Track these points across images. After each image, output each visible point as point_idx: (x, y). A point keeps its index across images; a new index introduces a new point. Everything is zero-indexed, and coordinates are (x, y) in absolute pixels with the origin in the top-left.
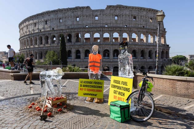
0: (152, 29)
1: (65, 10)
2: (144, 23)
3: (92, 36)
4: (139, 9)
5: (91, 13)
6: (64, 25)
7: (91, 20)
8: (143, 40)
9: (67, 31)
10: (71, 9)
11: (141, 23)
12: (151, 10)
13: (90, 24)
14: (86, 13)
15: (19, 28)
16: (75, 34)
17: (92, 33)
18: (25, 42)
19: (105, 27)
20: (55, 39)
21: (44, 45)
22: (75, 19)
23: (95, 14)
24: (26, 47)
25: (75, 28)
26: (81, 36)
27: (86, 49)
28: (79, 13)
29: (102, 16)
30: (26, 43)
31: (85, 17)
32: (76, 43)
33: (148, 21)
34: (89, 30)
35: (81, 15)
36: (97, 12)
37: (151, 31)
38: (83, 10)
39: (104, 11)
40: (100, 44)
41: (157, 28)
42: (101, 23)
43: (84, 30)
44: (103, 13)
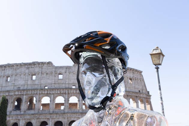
0: (133, 92)
1: (17, 65)
3: (52, 101)
5: (54, 70)
6: (13, 84)
7: (52, 79)
9: (17, 93)
10: (25, 64)
12: (129, 69)
13: (51, 84)
14: (46, 70)
16: (27, 97)
17: (54, 96)
19: (71, 89)
22: (30, 76)
23: (58, 71)
25: (29, 90)
26: (36, 101)
27: (42, 120)
28: (37, 69)
29: (67, 73)
31: (45, 75)
32: (27, 111)
33: (128, 82)
34: (49, 93)
35: (39, 73)
36: (61, 69)
37: (132, 94)
38: (42, 67)
39: (71, 68)
40: (64, 113)
41: (139, 91)
42: (66, 83)
43: (42, 92)
44: (70, 71)
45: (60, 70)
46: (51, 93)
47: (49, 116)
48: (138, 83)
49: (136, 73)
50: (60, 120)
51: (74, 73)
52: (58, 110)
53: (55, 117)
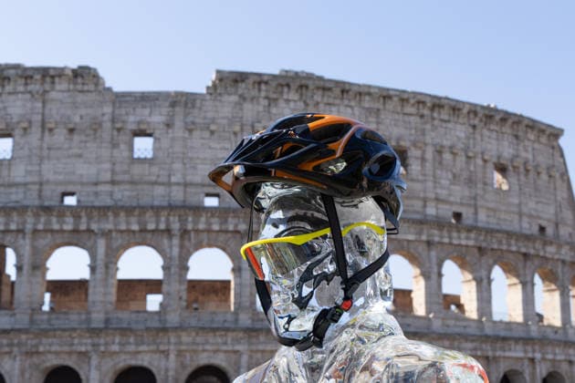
0: (509, 234)
2: (459, 192)
3: (101, 270)
4: (424, 103)
5: (108, 109)
7: (98, 160)
8: (455, 300)
11: (443, 193)
12: (498, 118)
13: (96, 184)
14: (69, 112)
17: (108, 247)
19: (199, 209)
23: (132, 118)
26: (19, 268)
27: (53, 361)
29: (178, 131)
31: (60, 136)
33: (485, 184)
34: (83, 227)
35: (30, 122)
36: (144, 107)
37: (504, 242)
38: (45, 92)
39: (198, 103)
40: (159, 328)
41: (542, 229)
42: (173, 179)
43: (48, 222)
44: (190, 119)
45: (139, 111)
46: (94, 227)
47: (89, 341)
48: (536, 189)
49: (532, 136)
50: (143, 361)
51: (213, 127)
52: (134, 316)
53: (115, 348)
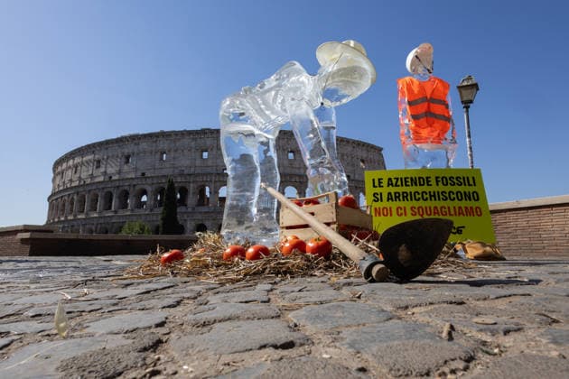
1: (176, 133)
6: (172, 165)
9: (179, 179)
10: (190, 133)
12: (362, 144)
15: (54, 171)
16: (195, 186)
18: (64, 205)
20: (144, 198)
21: (116, 212)
22: (198, 154)
24: (66, 217)
25: (198, 175)
26: (210, 193)
28: (209, 142)
30: (68, 207)
32: (196, 208)
33: (357, 166)
35: (213, 147)
43: (219, 178)
